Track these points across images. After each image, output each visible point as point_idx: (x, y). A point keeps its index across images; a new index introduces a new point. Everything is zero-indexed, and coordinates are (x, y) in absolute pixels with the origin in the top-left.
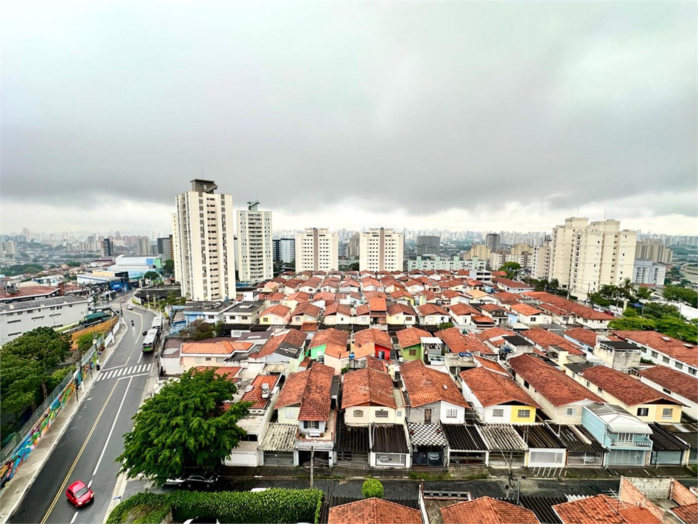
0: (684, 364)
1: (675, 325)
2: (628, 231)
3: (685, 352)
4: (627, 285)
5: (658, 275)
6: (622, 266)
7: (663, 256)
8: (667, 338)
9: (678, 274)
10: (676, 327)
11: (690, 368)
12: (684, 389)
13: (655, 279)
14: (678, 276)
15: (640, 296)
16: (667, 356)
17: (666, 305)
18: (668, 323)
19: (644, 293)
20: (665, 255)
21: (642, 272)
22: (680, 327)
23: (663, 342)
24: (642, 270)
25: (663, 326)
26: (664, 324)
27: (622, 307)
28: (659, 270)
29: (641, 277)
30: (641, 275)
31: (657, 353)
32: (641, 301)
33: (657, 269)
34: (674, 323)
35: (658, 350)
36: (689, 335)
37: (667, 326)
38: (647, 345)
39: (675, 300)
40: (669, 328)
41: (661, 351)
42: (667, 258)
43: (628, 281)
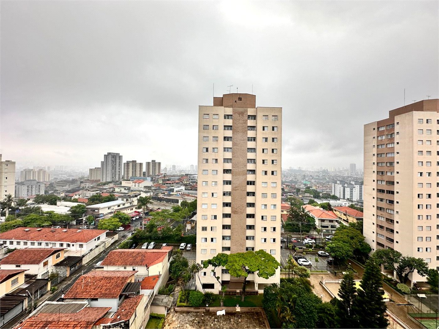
0: (35, 242)
1: (34, 219)
2: (9, 161)
3: (37, 234)
4: (9, 199)
5: (41, 189)
6: (5, 186)
7: (46, 177)
8: (27, 230)
9: (53, 187)
10: (34, 220)
11: (38, 243)
12: (27, 260)
13: (39, 192)
14: (53, 188)
15: (20, 205)
16: (25, 241)
17: (34, 207)
18: (30, 219)
19: (22, 202)
20: (47, 176)
21: (30, 188)
22: (37, 219)
23: (25, 232)
24: (30, 187)
25: (27, 221)
26: (28, 220)
27: (5, 216)
28: (41, 186)
29: (30, 192)
30: (30, 190)
31: (20, 242)
32: (20, 208)
33: (39, 185)
34: (33, 218)
35: (20, 240)
36: (42, 222)
37: (29, 221)
38: (13, 239)
39: (42, 203)
40: (31, 222)
41: (22, 239)
42: (48, 179)
43: (10, 197)
